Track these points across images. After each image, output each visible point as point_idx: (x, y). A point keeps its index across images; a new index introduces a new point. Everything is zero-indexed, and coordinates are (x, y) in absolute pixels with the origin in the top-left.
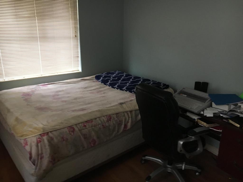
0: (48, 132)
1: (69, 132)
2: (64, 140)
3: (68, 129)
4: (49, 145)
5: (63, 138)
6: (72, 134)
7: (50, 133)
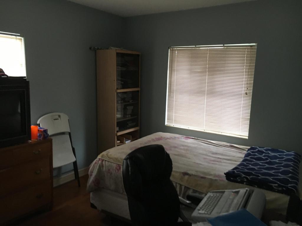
0: (104, 160)
1: (116, 168)
2: (109, 172)
3: (116, 165)
4: (98, 169)
5: (109, 170)
6: (117, 171)
7: (104, 161)
